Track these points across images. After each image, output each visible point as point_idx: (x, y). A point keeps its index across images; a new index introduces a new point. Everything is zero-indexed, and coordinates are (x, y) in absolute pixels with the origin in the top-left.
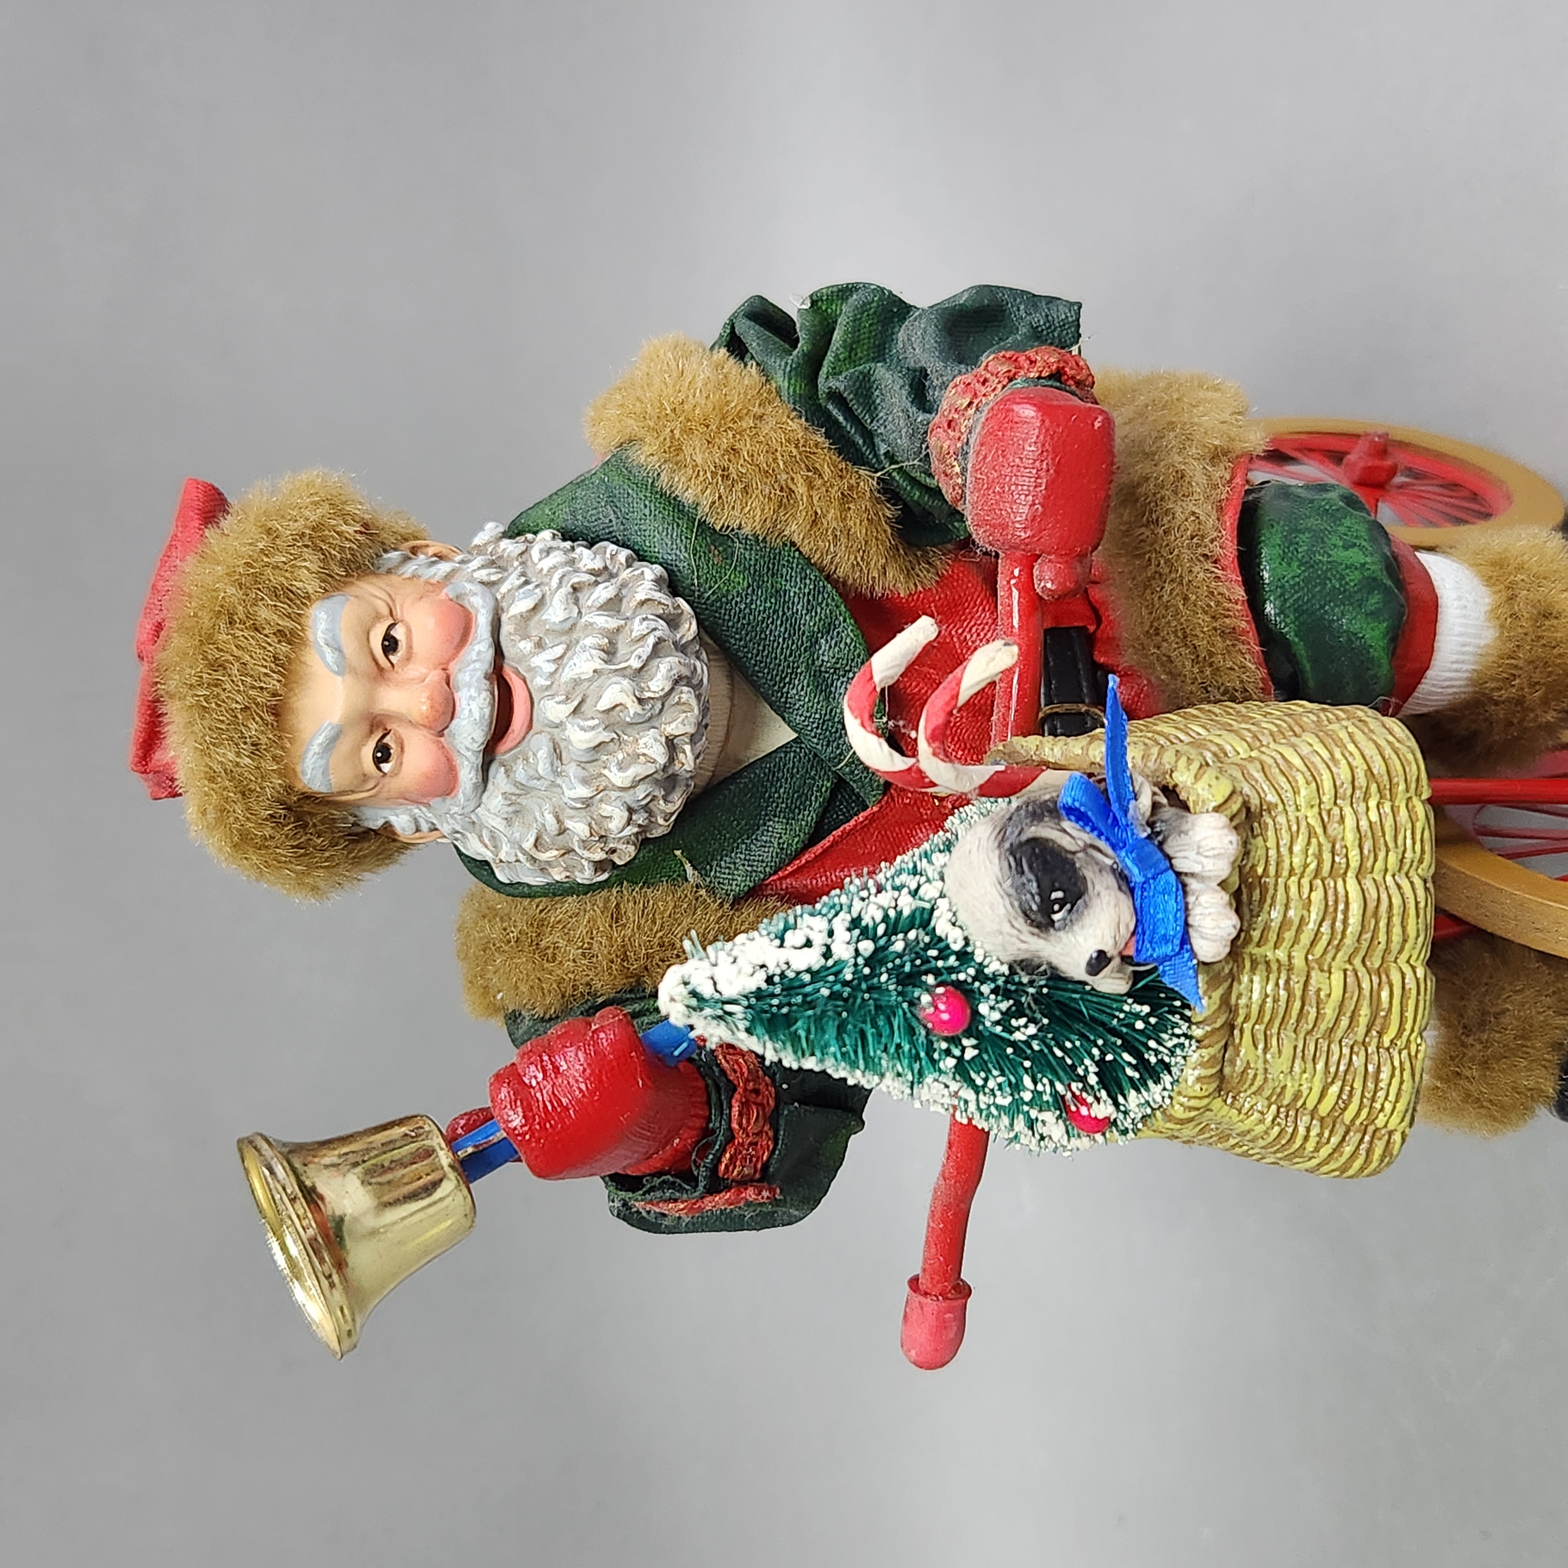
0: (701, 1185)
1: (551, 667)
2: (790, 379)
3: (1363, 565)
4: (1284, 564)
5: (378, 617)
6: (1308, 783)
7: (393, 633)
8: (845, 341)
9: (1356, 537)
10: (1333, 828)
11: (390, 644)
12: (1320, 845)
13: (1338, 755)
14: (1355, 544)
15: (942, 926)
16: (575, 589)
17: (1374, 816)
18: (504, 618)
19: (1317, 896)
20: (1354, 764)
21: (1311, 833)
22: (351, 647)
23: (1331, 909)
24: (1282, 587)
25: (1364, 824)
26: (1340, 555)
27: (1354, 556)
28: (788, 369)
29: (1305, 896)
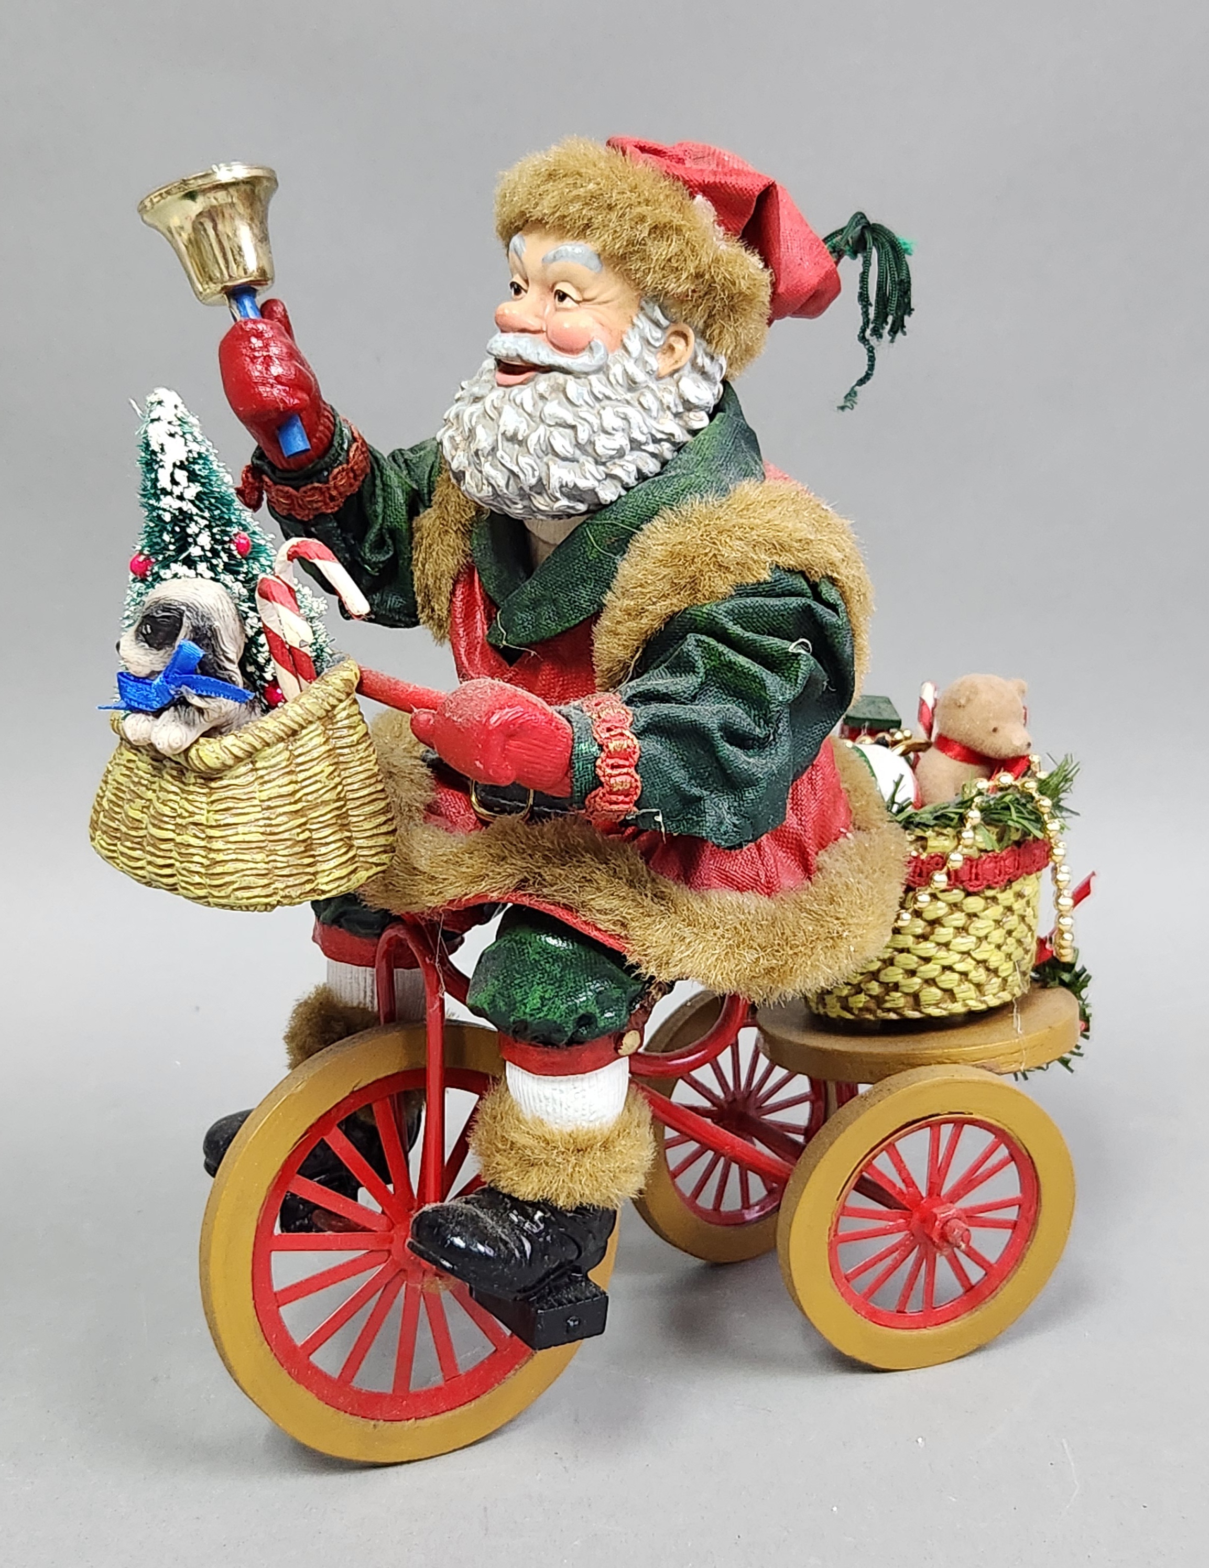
0: (259, 462)
1: (518, 401)
2: (707, 614)
3: (525, 1005)
4: (540, 950)
5: (579, 290)
6: (216, 820)
7: (568, 299)
8: (735, 663)
9: (549, 1010)
10: (193, 830)
11: (562, 296)
12: (184, 818)
13: (229, 846)
14: (543, 1005)
15: (176, 567)
16: (573, 427)
17: (196, 859)
18: (569, 377)
19: (167, 811)
20: (221, 854)
21: (192, 814)
22: (556, 267)
23: (160, 817)
24: (525, 943)
25: (192, 850)
26: (538, 991)
27: (534, 1001)
28: (714, 614)
29: (169, 803)
